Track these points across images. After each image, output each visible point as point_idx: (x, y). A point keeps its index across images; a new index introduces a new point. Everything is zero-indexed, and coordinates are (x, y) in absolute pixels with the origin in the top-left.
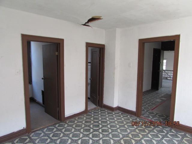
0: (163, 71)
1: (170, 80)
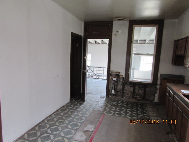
0: (88, 68)
1: (95, 78)
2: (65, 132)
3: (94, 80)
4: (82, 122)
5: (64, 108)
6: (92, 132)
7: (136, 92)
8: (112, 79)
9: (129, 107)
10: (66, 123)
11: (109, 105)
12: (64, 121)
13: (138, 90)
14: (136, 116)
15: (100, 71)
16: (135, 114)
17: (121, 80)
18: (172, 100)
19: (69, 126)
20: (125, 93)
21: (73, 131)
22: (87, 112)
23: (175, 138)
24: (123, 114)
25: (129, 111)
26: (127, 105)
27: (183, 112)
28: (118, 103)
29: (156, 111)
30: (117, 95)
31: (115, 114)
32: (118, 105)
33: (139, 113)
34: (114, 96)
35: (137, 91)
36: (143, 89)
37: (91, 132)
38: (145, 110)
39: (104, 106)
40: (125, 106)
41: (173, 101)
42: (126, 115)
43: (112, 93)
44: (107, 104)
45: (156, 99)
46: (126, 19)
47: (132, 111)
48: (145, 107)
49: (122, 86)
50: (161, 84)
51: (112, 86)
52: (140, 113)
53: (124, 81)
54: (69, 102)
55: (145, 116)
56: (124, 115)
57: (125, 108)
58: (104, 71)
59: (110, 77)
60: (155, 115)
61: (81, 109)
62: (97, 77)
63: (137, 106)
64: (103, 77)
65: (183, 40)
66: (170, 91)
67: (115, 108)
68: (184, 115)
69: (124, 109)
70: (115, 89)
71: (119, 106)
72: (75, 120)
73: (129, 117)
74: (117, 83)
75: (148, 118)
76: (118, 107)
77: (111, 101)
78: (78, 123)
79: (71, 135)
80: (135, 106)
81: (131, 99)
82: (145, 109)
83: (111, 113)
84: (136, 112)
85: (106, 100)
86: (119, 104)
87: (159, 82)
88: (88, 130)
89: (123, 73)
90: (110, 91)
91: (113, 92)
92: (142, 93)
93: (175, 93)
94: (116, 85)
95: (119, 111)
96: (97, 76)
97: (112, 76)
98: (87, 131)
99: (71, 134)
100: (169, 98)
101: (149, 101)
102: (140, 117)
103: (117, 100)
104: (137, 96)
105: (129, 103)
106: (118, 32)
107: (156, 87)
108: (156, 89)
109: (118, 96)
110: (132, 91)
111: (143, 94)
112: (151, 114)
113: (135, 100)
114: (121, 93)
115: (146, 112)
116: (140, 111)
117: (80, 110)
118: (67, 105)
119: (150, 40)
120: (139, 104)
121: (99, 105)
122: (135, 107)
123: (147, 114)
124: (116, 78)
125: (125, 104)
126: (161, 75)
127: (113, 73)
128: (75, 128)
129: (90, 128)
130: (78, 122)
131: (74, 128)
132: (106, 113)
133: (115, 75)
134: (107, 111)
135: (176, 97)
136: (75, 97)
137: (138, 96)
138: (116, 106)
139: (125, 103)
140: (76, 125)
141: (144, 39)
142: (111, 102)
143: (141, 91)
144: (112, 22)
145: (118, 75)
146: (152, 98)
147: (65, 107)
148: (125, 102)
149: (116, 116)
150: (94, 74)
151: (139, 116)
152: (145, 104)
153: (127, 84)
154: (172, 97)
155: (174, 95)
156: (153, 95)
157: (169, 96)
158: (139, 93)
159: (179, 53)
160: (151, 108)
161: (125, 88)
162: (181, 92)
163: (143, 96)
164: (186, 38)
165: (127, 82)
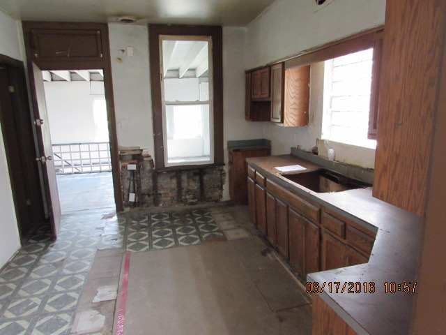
1: (70, 174)
2: (41, 326)
3: (69, 178)
4: (79, 289)
5: (10, 268)
6: (116, 300)
7: (183, 189)
8: (125, 167)
9: (177, 224)
10: (35, 305)
11: (131, 229)
12: (29, 301)
13: (188, 183)
14: (198, 237)
15: (80, 152)
16: (195, 234)
17: (148, 167)
18: (263, 189)
19: (49, 308)
20: (160, 194)
21: (66, 317)
22: (83, 261)
23: (278, 258)
24: (171, 242)
25: (179, 231)
26: (171, 219)
27: (288, 207)
28: (150, 221)
29: (232, 218)
30: (143, 203)
31: (154, 246)
32: (153, 224)
33: (201, 230)
34: (135, 207)
35: (185, 185)
36: (197, 178)
37: (113, 302)
38: (211, 221)
39: (120, 236)
40: (168, 224)
41: (265, 191)
42: (176, 241)
43: (130, 200)
44: (125, 229)
45: (226, 195)
46: (141, 21)
47: (186, 230)
48: (209, 215)
49: (151, 181)
50: (231, 163)
51: (126, 184)
52: (203, 230)
53: (154, 168)
54: (20, 250)
55: (216, 233)
56: (174, 243)
57: (169, 227)
58: (99, 151)
59: (121, 165)
60: (232, 226)
61: (63, 258)
62: (75, 170)
63: (193, 217)
64: (91, 167)
66: (255, 172)
67: (147, 233)
68: (292, 211)
69: (167, 229)
70: (136, 189)
71: (154, 225)
72: (58, 288)
73: (186, 244)
74: (138, 176)
75: (221, 234)
76: (154, 230)
77: (133, 219)
78: (69, 294)
79: (65, 328)
80: (189, 217)
81: (176, 206)
82: (210, 219)
83: (143, 246)
84: (194, 231)
85: (119, 221)
86: (154, 221)
87: (226, 160)
88: (102, 300)
89: (149, 150)
90: (125, 197)
91: (132, 197)
92: (196, 188)
93: (267, 175)
94: (137, 181)
95: (159, 238)
96: (72, 168)
97: (124, 159)
98: (102, 303)
99: (63, 325)
100: (255, 186)
101: (213, 201)
102: (207, 237)
103: (146, 215)
104: (188, 197)
105: (175, 215)
106: (123, 51)
107: (222, 170)
108: (223, 174)
109: (145, 205)
110: (176, 186)
112: (224, 225)
113: (185, 205)
114: (152, 197)
115: (214, 225)
116: (202, 226)
117: (63, 260)
118: (17, 258)
120: (195, 213)
121: (108, 237)
122: (189, 221)
123: (217, 229)
124: (133, 163)
125: (166, 220)
126: (229, 143)
127: (126, 154)
128: (68, 307)
129: (107, 293)
130: (68, 291)
131: (65, 308)
132: (131, 250)
133: (131, 157)
134: (132, 244)
135: (271, 182)
136: (31, 232)
137: (189, 195)
138: (149, 228)
139: (166, 216)
140: (68, 299)
141: (175, 67)
142: (134, 222)
143: (193, 185)
144: (106, 25)
145: (138, 157)
146: (217, 194)
147: (13, 265)
148: (166, 214)
149: (156, 249)
150: (64, 163)
151: (204, 236)
152: (206, 208)
153: (161, 173)
154: (262, 183)
155: (265, 179)
156: (218, 186)
157: (256, 182)
158: (190, 188)
159: (258, 96)
160: (221, 215)
161: (159, 185)
162: (277, 171)
163: (199, 193)
164: (270, 67)
165: (161, 169)
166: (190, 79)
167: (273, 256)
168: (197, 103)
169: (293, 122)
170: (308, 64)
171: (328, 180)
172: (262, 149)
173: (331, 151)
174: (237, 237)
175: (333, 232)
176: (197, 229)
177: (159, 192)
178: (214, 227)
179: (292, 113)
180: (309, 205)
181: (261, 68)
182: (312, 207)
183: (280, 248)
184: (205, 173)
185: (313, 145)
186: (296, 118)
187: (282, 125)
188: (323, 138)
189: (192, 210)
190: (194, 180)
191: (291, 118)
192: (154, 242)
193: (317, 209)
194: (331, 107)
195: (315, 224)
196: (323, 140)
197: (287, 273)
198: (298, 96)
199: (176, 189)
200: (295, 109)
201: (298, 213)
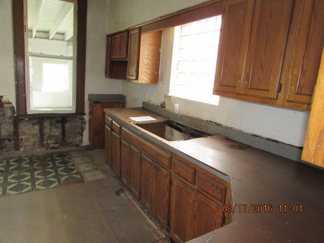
7: (45, 134)
9: (36, 167)
13: (51, 130)
14: (56, 180)
16: (53, 177)
17: (9, 113)
18: (118, 136)
20: (22, 140)
23: (130, 197)
24: (27, 186)
25: (38, 174)
26: (31, 162)
27: (141, 153)
28: (8, 165)
29: (90, 161)
31: (8, 191)
32: (11, 168)
33: (60, 173)
35: (47, 131)
36: (59, 125)
38: (71, 164)
40: (26, 168)
41: (121, 138)
42: (33, 185)
45: (86, 140)
47: (45, 174)
48: (69, 158)
49: (12, 126)
50: (91, 113)
52: (62, 173)
53: (15, 115)
55: (74, 176)
56: (30, 188)
57: (27, 171)
60: (90, 168)
63: (53, 161)
65: (121, 35)
66: (112, 121)
67: (2, 178)
68: (144, 156)
69: (26, 173)
71: (12, 170)
73: (43, 188)
75: (79, 176)
76: (11, 174)
80: (49, 161)
81: (38, 150)
82: (70, 162)
84: (54, 174)
86: (12, 165)
87: (87, 110)
89: (10, 97)
92: (58, 134)
93: (122, 124)
95: (15, 183)
100: (112, 133)
101: (74, 146)
102: (65, 180)
103: (4, 159)
104: (49, 142)
105: (35, 159)
107: (83, 119)
108: (83, 122)
110: (38, 132)
111: (60, 134)
112: (83, 168)
113: (47, 149)
114: (13, 142)
115: (73, 167)
116: (61, 169)
119: (57, 33)
120: (56, 156)
122: (49, 164)
123: (76, 171)
125: (26, 164)
126: (90, 95)
135: (126, 130)
137: (51, 140)
138: (6, 173)
139: (26, 160)
141: (46, 28)
143: (55, 131)
146: (77, 139)
148: (26, 158)
149: (10, 195)
151: (63, 179)
152: (67, 152)
153: (23, 119)
154: (118, 130)
155: (121, 127)
156: (79, 133)
157: (112, 130)
158: (52, 134)
159: (117, 57)
160: (80, 158)
161: (20, 130)
162: (131, 121)
163: (61, 138)
164: (128, 31)
165: (23, 116)
166: (59, 41)
167: (126, 195)
168: (61, 57)
169: (146, 79)
170: (161, 30)
171: (173, 129)
172: (119, 102)
173: (177, 106)
174: (94, 178)
175: (184, 178)
176: (56, 171)
177: (20, 137)
178: (73, 170)
179: (145, 72)
180: (161, 152)
181: (120, 33)
182: (164, 154)
183: (133, 189)
184: (67, 121)
185: (162, 100)
186: (148, 77)
187: (136, 81)
188: (170, 94)
189: (53, 153)
190: (57, 127)
191: (144, 77)
192: (9, 187)
193: (169, 156)
194: (177, 69)
195: (166, 169)
196: (170, 97)
197: (138, 210)
198: (151, 58)
199: (39, 135)
200: (147, 69)
201: (150, 159)
